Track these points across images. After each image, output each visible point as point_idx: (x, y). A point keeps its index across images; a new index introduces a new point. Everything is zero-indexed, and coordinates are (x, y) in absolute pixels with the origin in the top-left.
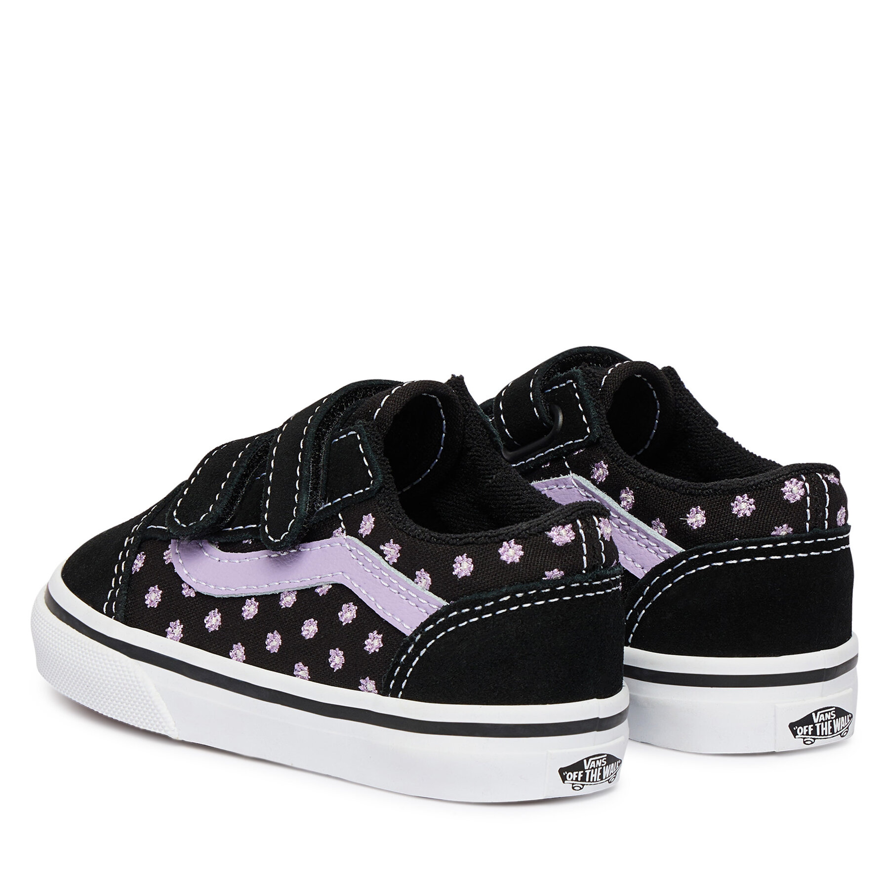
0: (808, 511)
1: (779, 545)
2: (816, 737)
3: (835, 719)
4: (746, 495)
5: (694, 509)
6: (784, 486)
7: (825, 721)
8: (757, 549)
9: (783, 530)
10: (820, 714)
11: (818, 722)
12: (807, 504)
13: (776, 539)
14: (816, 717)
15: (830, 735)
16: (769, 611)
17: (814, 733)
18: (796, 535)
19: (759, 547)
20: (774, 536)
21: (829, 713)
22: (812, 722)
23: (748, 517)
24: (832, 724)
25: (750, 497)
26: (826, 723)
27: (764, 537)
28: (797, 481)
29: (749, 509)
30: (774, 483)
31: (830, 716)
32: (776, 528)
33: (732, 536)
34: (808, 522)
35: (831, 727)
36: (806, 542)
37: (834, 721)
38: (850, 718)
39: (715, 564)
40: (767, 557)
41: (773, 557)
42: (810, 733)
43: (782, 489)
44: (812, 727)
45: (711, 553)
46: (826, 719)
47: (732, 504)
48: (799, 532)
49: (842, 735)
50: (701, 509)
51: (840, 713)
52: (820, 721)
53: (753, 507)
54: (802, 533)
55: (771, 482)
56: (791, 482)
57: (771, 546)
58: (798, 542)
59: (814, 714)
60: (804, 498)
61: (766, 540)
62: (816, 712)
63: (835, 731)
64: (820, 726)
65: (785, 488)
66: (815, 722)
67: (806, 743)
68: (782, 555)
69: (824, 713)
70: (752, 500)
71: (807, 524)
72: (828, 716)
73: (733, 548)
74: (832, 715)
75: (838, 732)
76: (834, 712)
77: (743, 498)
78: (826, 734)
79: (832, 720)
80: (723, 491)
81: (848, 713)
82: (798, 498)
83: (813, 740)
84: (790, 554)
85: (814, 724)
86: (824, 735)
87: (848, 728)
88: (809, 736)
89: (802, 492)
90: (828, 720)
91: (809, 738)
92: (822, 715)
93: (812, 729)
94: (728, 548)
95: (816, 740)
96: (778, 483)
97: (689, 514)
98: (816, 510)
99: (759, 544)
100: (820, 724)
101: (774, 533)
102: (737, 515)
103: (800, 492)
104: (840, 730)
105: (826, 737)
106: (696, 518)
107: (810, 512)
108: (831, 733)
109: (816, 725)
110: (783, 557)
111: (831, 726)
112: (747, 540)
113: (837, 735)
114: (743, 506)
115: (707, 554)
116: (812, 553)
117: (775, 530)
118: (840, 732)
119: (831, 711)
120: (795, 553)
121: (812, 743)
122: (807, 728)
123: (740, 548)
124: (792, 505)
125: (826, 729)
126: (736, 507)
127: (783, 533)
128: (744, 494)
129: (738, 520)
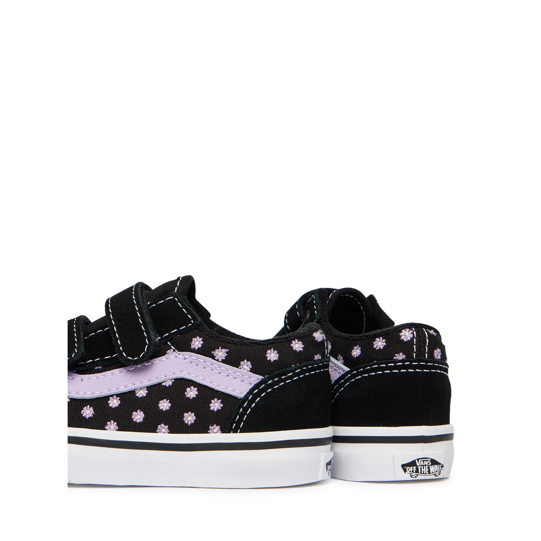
0: (415, 346)
1: (398, 364)
2: (418, 474)
3: (431, 465)
4: (381, 337)
5: (356, 347)
6: (401, 332)
7: (424, 465)
8: (385, 366)
9: (400, 356)
10: (421, 461)
11: (420, 466)
12: (414, 342)
13: (396, 361)
14: (418, 462)
15: (427, 474)
16: (391, 401)
17: (417, 471)
18: (407, 359)
19: (387, 365)
20: (395, 359)
21: (427, 461)
22: (415, 465)
23: (381, 349)
24: (429, 468)
25: (383, 339)
26: (425, 467)
27: (389, 360)
28: (409, 330)
29: (382, 345)
30: (396, 331)
31: (427, 463)
32: (396, 355)
33: (373, 360)
34: (415, 353)
35: (428, 470)
36: (413, 364)
37: (430, 466)
38: (442, 467)
39: (364, 375)
40: (391, 371)
41: (394, 371)
42: (414, 471)
43: (400, 334)
44: (416, 468)
45: (362, 369)
46: (425, 464)
47: (374, 343)
48: (409, 357)
49: (436, 475)
50: (359, 347)
51: (434, 462)
52: (421, 465)
53: (385, 344)
54: (411, 358)
55: (395, 330)
56: (406, 330)
57: (393, 364)
58: (408, 363)
59: (417, 461)
60: (412, 339)
61: (390, 361)
62: (418, 460)
63: (431, 472)
64: (421, 468)
65: (402, 333)
66: (417, 465)
67: (412, 476)
68: (399, 370)
69: (424, 461)
70: (384, 340)
71: (414, 354)
72: (426, 463)
73: (373, 366)
74: (429, 462)
75: (432, 473)
76: (430, 461)
77: (380, 339)
78: (425, 473)
79: (429, 466)
80: (370, 336)
81: (441, 464)
82: (409, 339)
83: (416, 476)
84: (403, 370)
85: (417, 466)
86: (424, 473)
87: (440, 472)
88: (414, 473)
89: (411, 336)
90: (426, 465)
91: (414, 474)
92: (422, 462)
93: (416, 469)
94: (371, 366)
95: (418, 476)
96: (398, 331)
97: (353, 350)
98: (420, 346)
99: (386, 363)
100: (421, 467)
101: (395, 358)
102: (376, 348)
103: (410, 335)
104: (434, 472)
105: (425, 475)
106: (356, 352)
107: (416, 347)
108: (428, 473)
109: (418, 467)
110: (399, 371)
111: (428, 468)
112: (380, 362)
113: (432, 475)
114: (380, 343)
115: (360, 370)
116: (417, 370)
117: (396, 356)
118: (434, 473)
119: (428, 461)
120: (407, 369)
121: (416, 477)
122: (413, 468)
123: (377, 366)
124: (405, 343)
125: (424, 470)
126: (376, 344)
127: (400, 358)
128: (380, 337)
129: (376, 351)
